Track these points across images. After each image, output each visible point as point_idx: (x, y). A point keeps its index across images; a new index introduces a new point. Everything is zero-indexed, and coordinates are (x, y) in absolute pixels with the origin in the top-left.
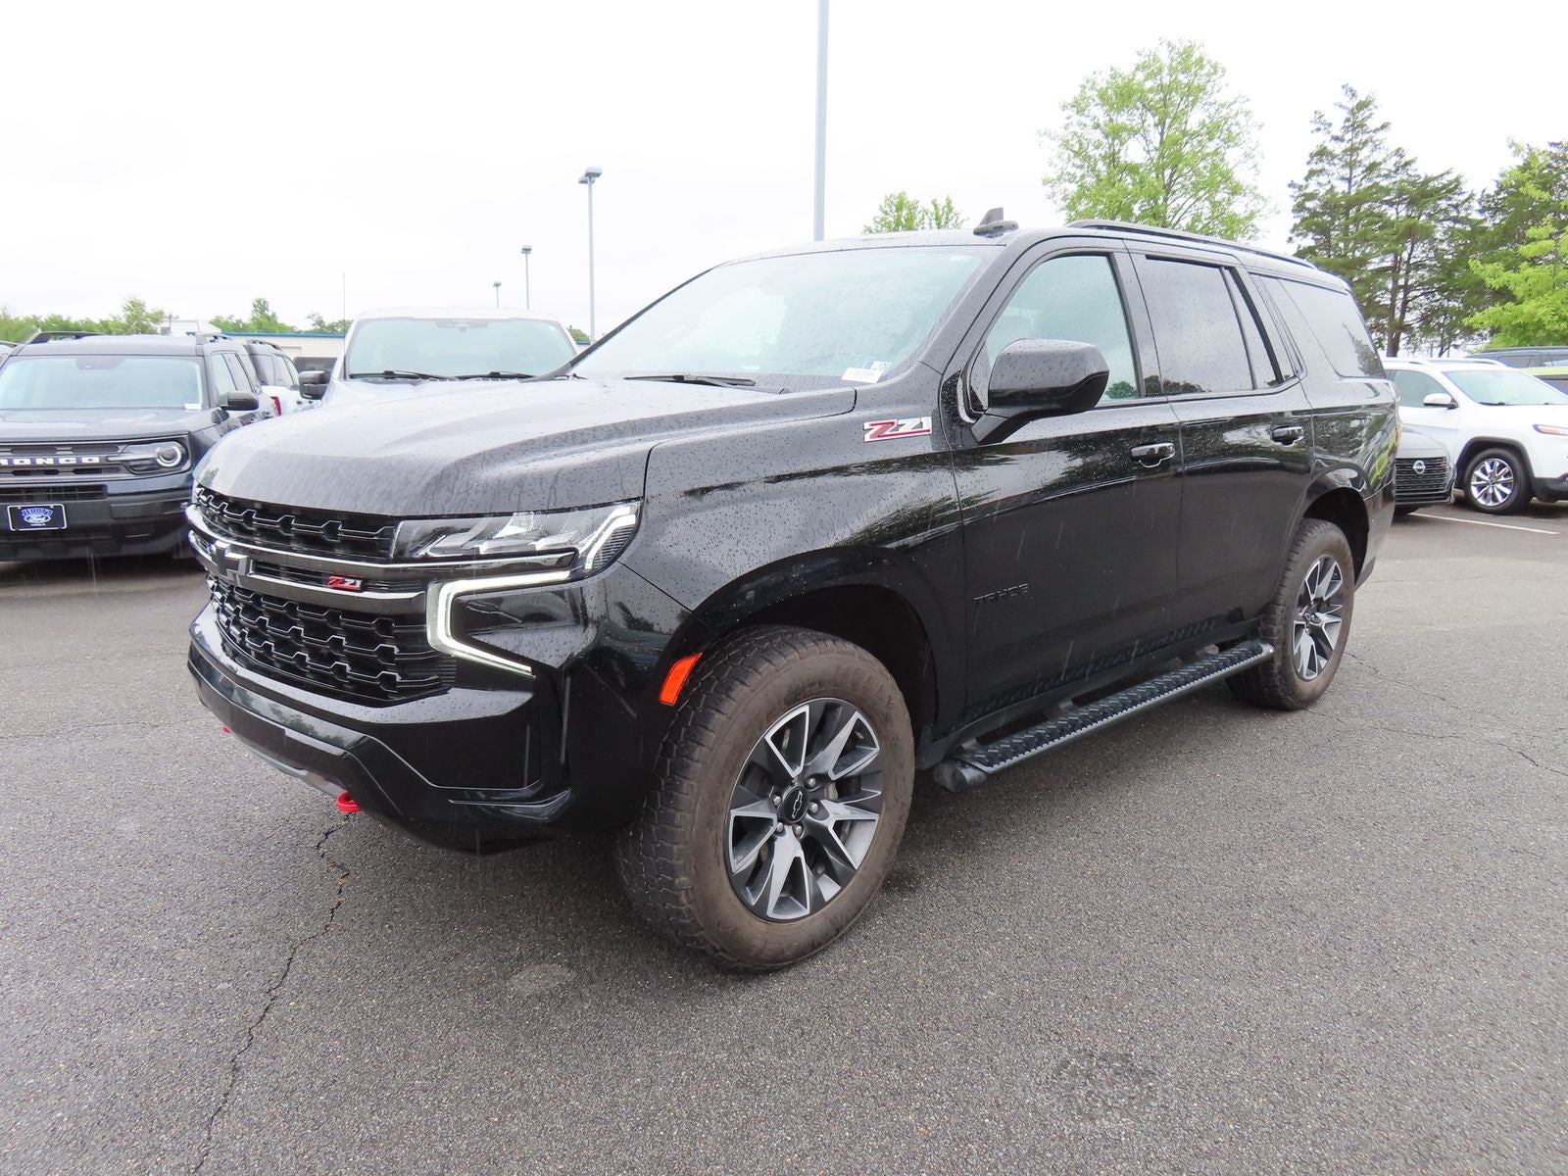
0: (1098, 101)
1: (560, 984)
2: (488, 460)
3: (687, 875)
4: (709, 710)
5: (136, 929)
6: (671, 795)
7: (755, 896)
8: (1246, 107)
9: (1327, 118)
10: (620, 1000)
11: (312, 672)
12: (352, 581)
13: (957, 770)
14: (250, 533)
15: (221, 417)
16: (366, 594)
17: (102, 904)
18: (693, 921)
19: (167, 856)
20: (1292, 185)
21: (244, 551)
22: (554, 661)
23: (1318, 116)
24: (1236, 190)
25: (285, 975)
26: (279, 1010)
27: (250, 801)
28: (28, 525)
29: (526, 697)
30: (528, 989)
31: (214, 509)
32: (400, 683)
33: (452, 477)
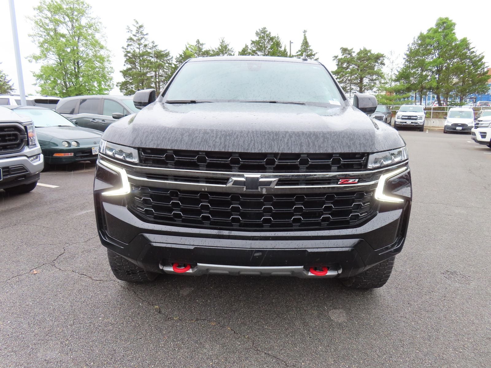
0: (47, 9)
8: (100, 21)
9: (131, 28)
12: (354, 180)
16: (361, 184)
20: (123, 48)
21: (275, 176)
23: (128, 27)
24: (102, 48)
32: (360, 217)
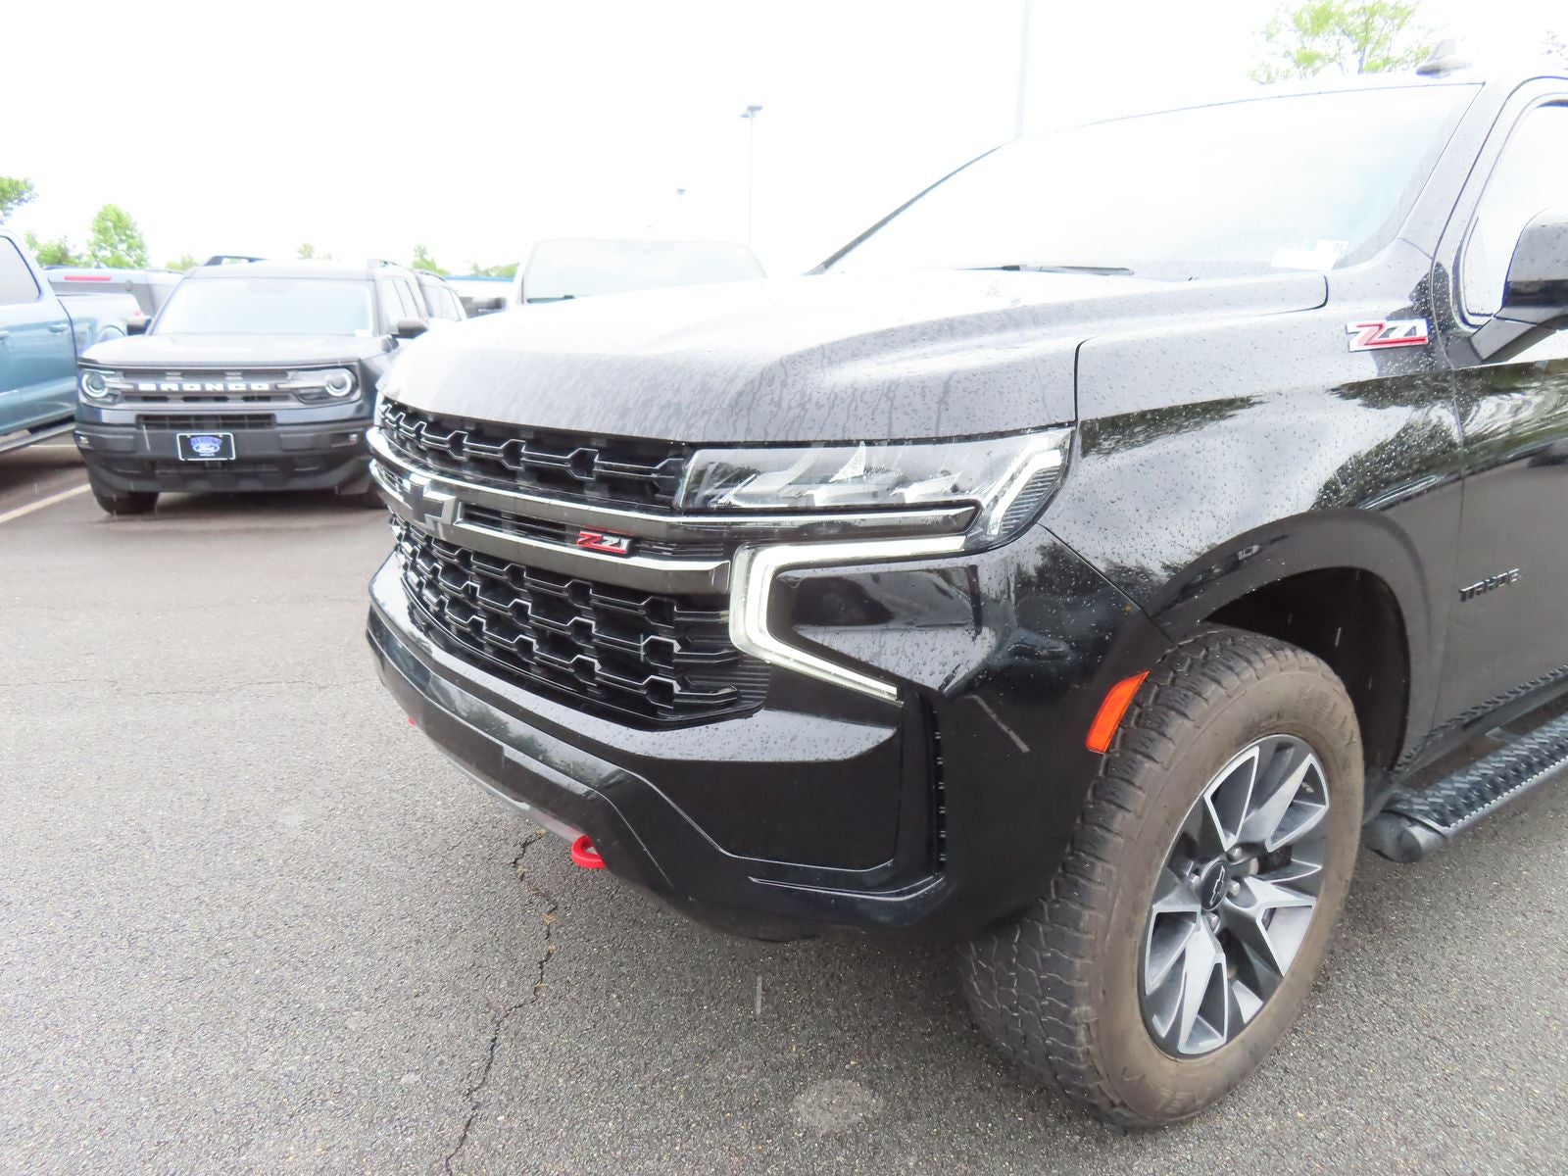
0: (1292, 26)
1: (864, 1117)
2: (829, 359)
3: (1089, 1003)
4: (1131, 754)
5: (299, 974)
6: (1076, 884)
7: (1164, 1022)
10: (958, 1154)
11: (540, 665)
12: (615, 540)
13: (1404, 831)
14: (458, 464)
15: (391, 346)
16: (637, 561)
17: (260, 932)
18: (1090, 1067)
19: (335, 864)
21: (451, 489)
22: (931, 678)
23: (1551, 35)
25: (489, 1067)
26: (485, 1128)
27: (431, 793)
28: (197, 455)
29: (885, 734)
30: (824, 1123)
31: (407, 429)
32: (679, 696)
33: (777, 382)
